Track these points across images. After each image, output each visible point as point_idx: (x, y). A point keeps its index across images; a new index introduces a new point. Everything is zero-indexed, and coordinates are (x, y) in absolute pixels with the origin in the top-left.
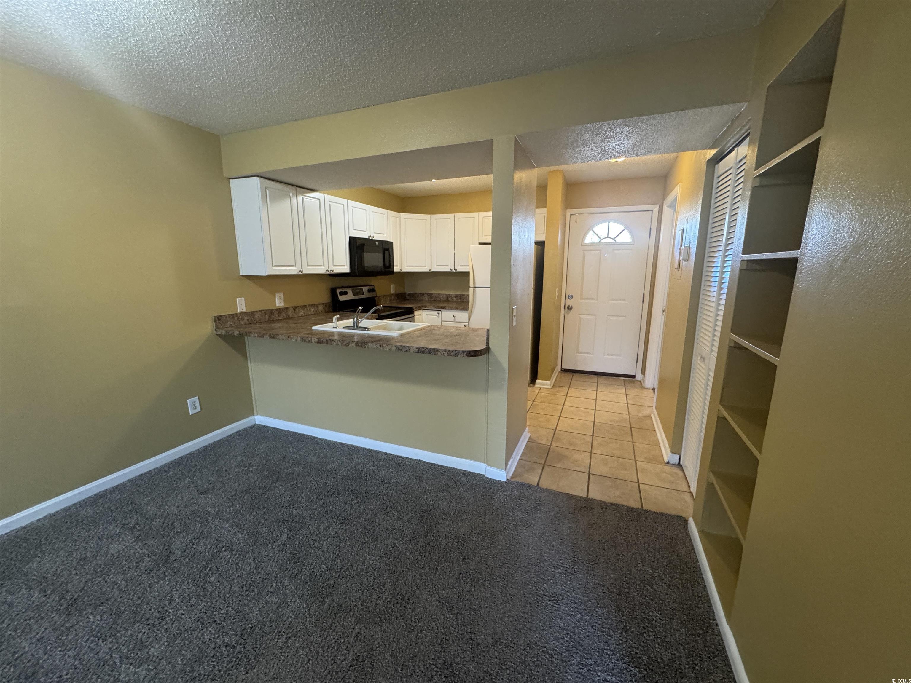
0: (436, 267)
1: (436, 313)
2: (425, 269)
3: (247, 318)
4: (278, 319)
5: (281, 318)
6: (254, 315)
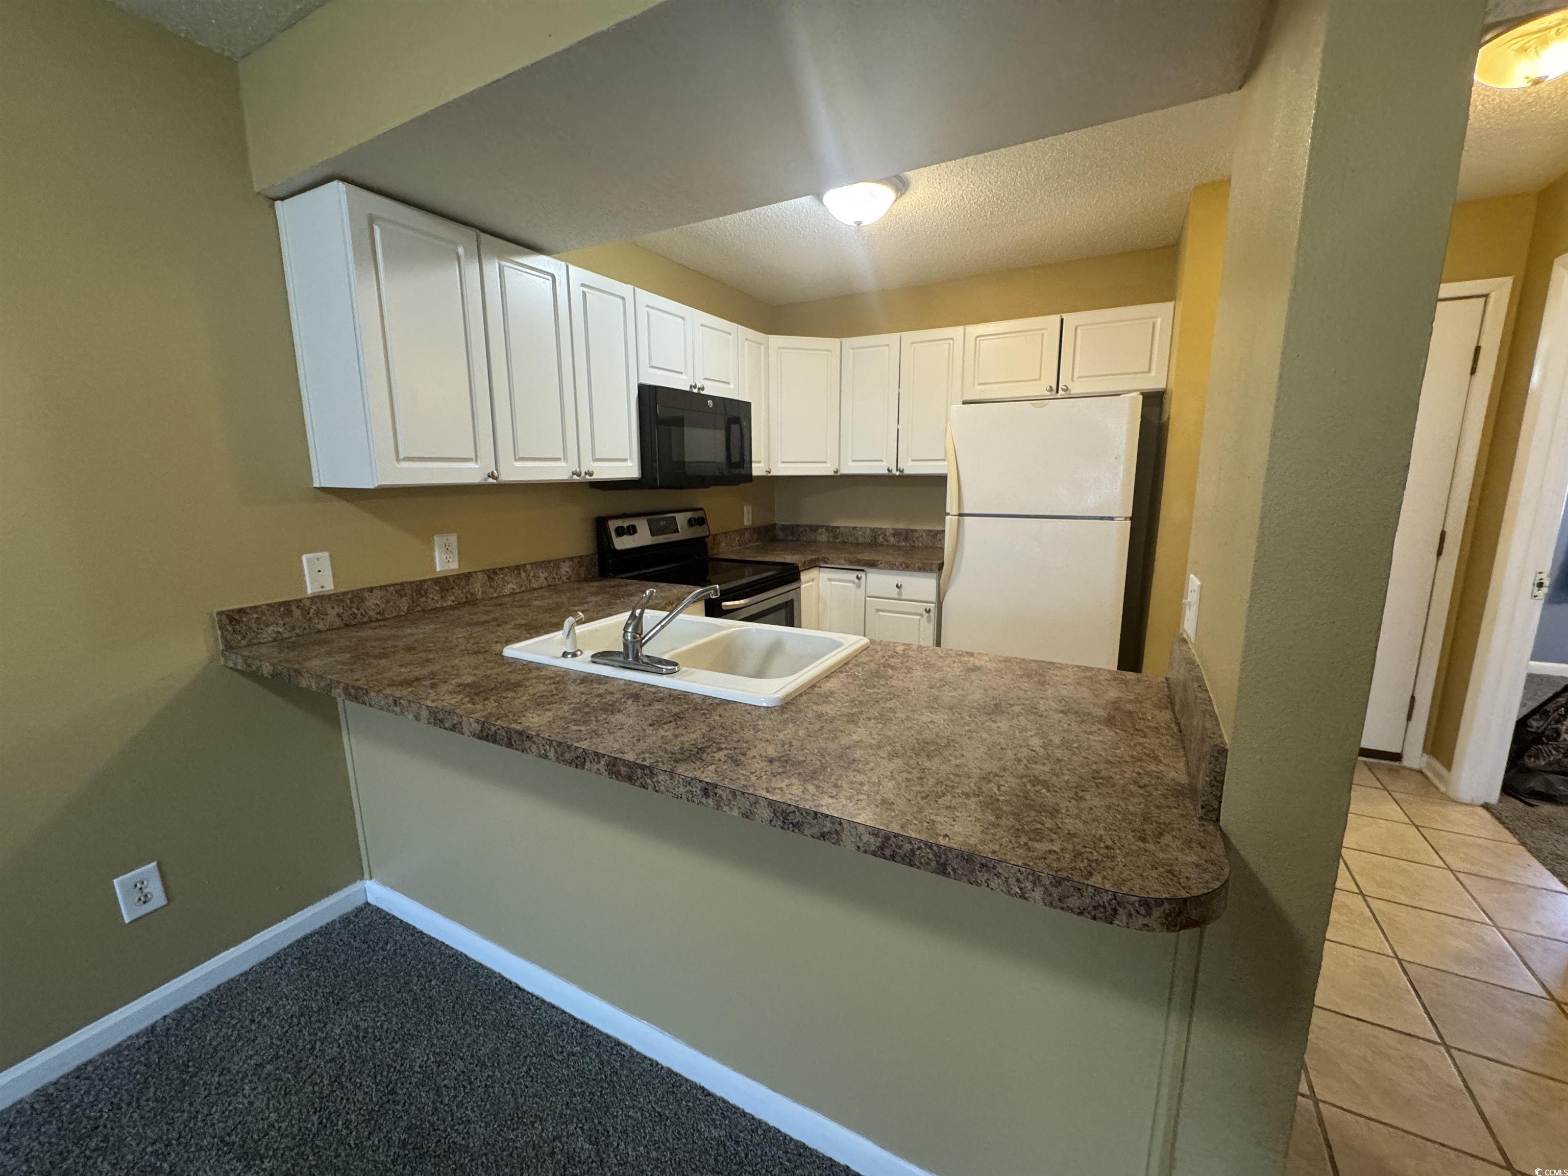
0: (851, 464)
1: (852, 576)
2: (826, 470)
3: (336, 610)
4: (438, 605)
5: (449, 603)
6: (362, 600)
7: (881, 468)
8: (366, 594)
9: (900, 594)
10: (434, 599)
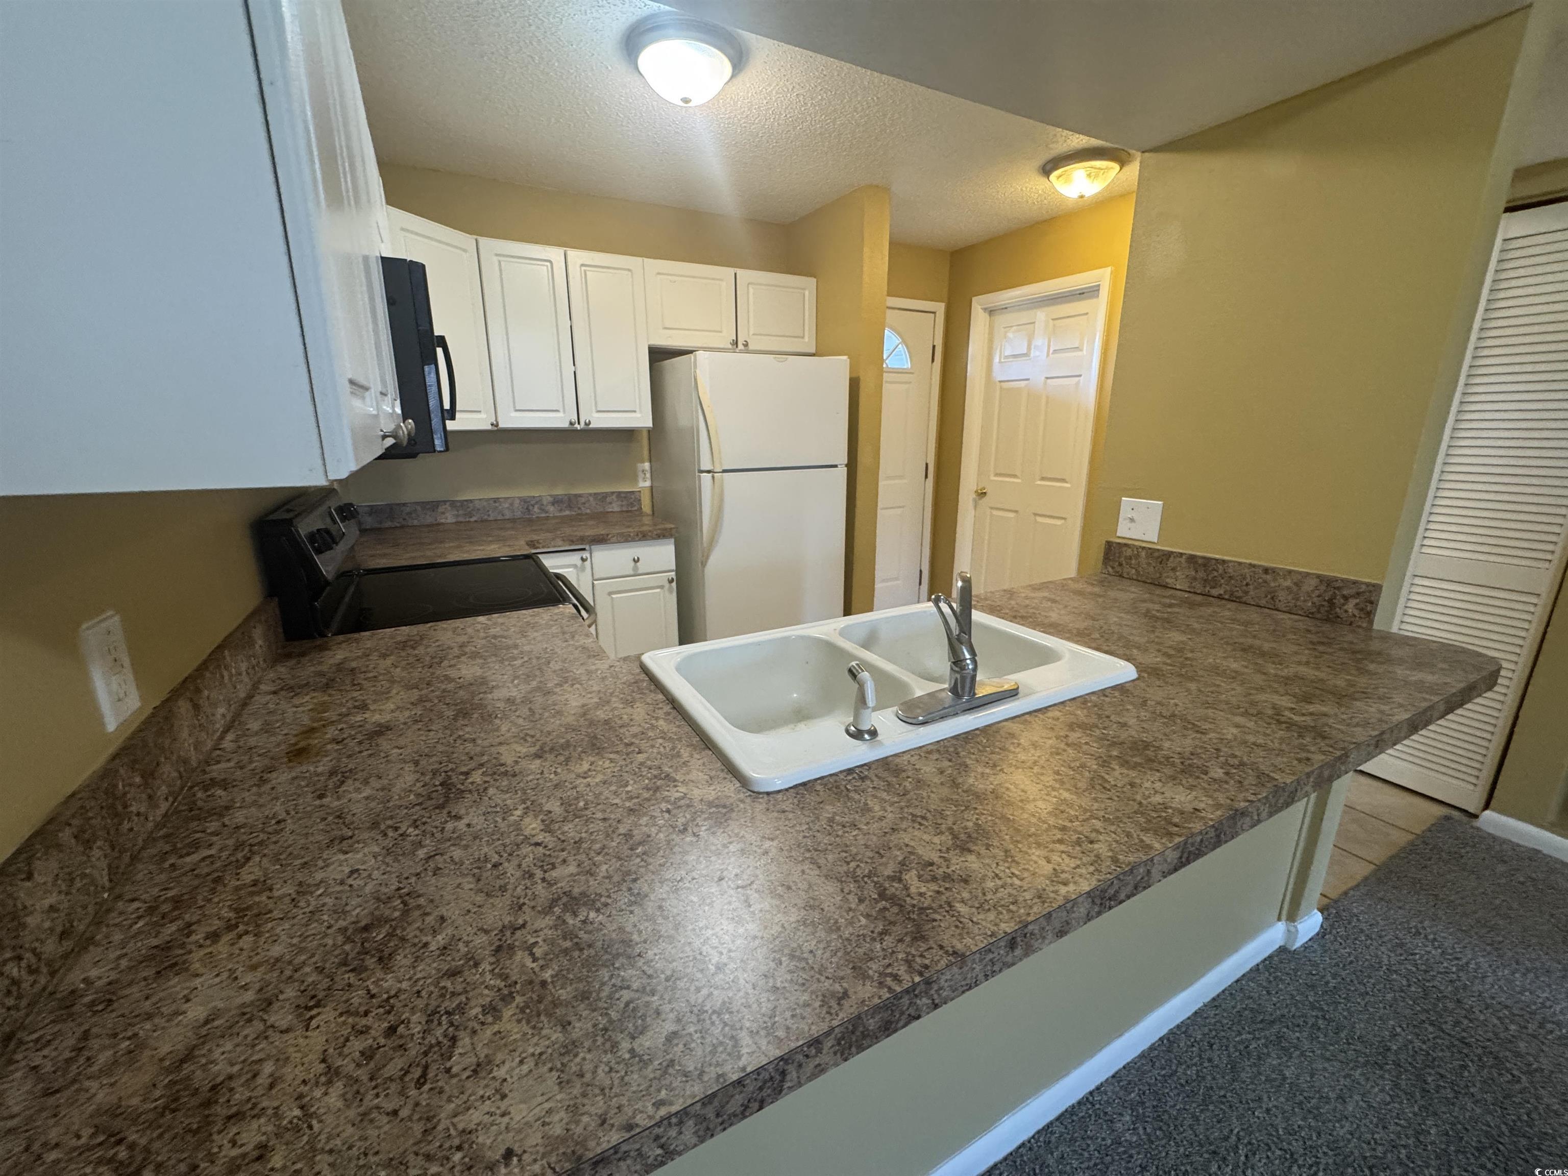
0: (513, 414)
7: (559, 421)
9: (636, 568)
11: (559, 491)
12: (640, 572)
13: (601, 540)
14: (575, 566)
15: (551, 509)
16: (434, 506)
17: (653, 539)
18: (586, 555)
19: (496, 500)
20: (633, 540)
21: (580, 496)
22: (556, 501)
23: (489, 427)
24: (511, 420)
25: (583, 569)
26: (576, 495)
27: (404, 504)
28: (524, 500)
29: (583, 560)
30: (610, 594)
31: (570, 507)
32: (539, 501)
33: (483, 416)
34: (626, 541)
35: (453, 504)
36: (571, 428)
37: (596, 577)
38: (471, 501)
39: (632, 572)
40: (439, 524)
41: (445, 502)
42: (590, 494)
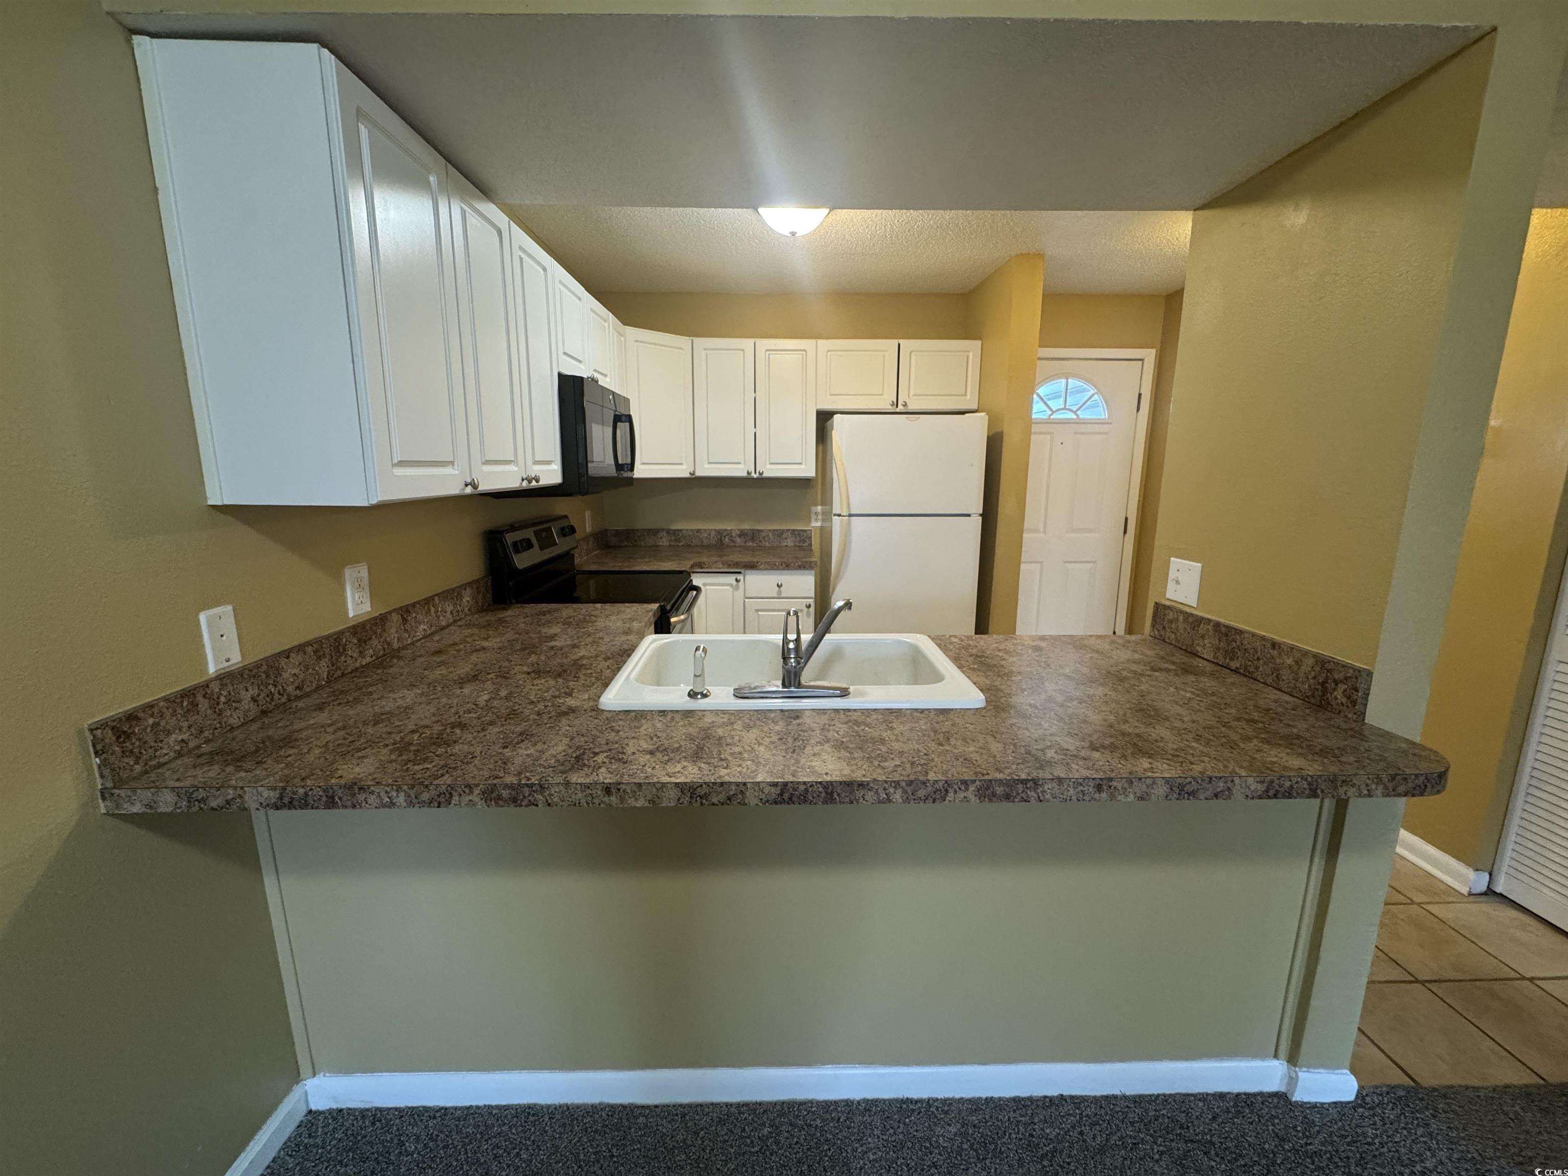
0: (706, 466)
1: (731, 579)
2: (681, 472)
3: (251, 692)
4: (358, 665)
5: (368, 659)
6: (279, 671)
7: (739, 471)
8: (283, 662)
9: (779, 592)
10: (353, 659)
11: (746, 526)
12: (783, 595)
13: (752, 566)
14: (731, 585)
15: (738, 540)
16: (654, 532)
17: (795, 569)
18: (740, 577)
19: (699, 531)
20: (778, 569)
21: (762, 531)
22: (742, 534)
23: (688, 475)
24: (706, 470)
25: (737, 588)
26: (758, 530)
27: (637, 530)
28: (719, 532)
29: (737, 581)
30: (757, 611)
31: (753, 540)
32: (729, 533)
33: (684, 467)
34: (772, 569)
35: (668, 531)
36: (749, 476)
37: (747, 595)
38: (681, 530)
39: (775, 595)
40: (657, 546)
41: (663, 530)
42: (770, 530)
